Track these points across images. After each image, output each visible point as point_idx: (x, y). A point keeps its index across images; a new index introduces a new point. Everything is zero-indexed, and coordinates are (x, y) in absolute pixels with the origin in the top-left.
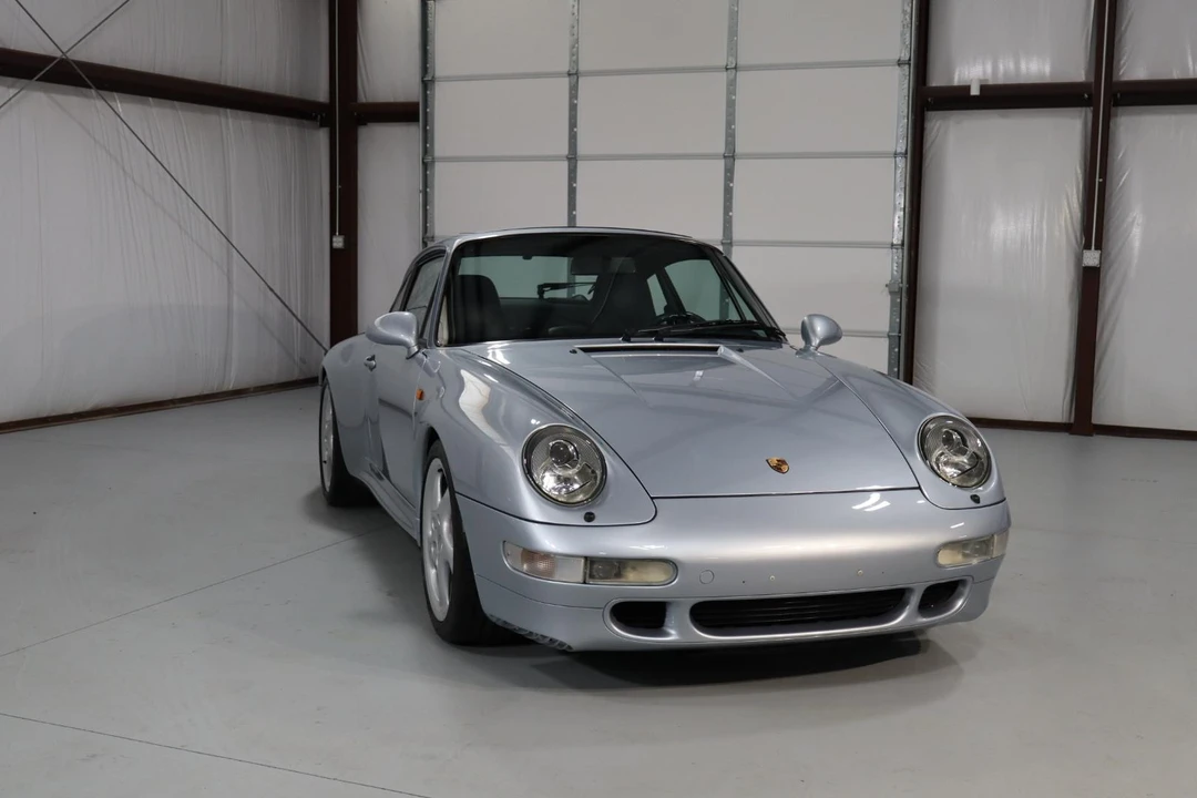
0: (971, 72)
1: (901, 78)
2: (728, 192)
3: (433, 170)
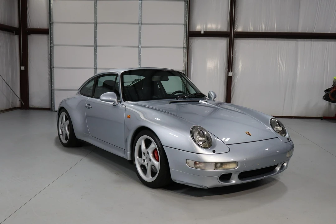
1: (184, 28)
2: (140, 56)
3: (53, 48)
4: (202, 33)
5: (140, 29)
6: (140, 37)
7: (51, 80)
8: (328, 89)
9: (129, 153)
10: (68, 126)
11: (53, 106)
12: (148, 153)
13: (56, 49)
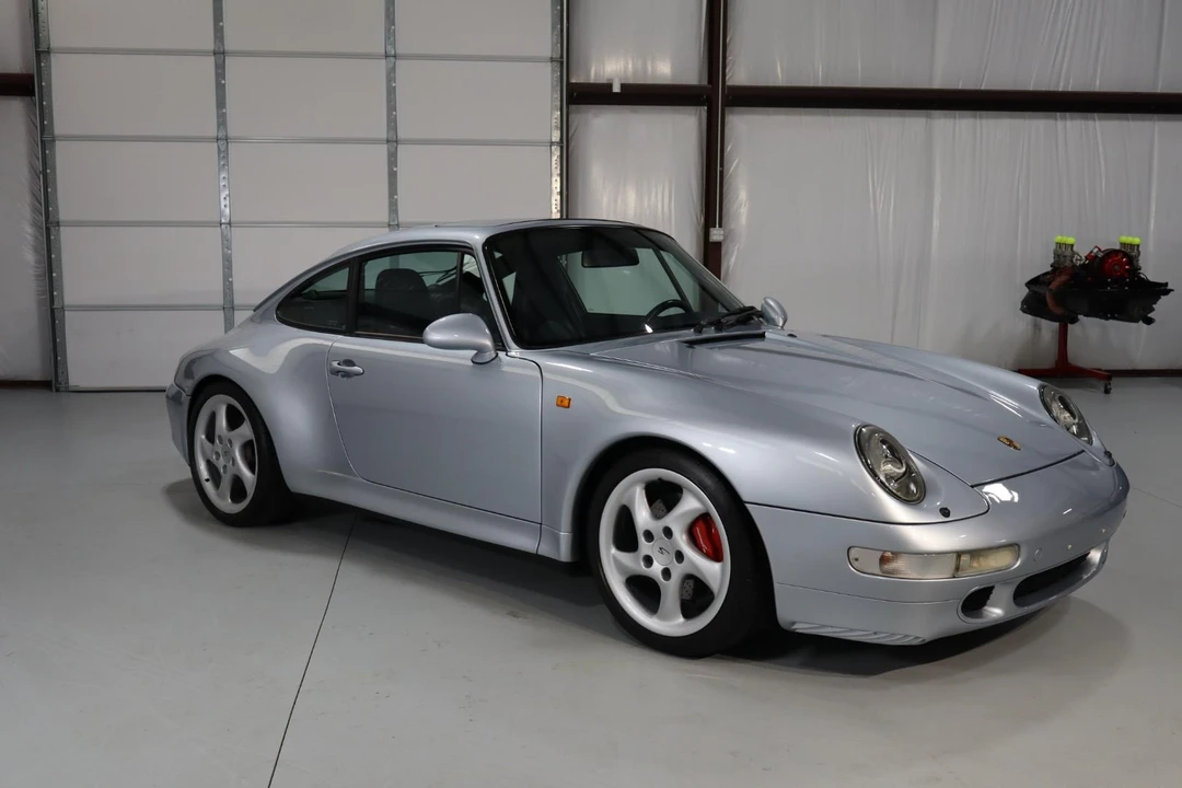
0: (611, 67)
1: (553, 71)
2: (392, 176)
3: (53, 149)
4: (616, 89)
5: (391, 76)
6: (392, 107)
7: (51, 272)
8: (1038, 277)
9: (565, 535)
10: (247, 447)
11: (60, 371)
12: (668, 532)
13: (63, 154)
